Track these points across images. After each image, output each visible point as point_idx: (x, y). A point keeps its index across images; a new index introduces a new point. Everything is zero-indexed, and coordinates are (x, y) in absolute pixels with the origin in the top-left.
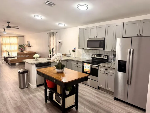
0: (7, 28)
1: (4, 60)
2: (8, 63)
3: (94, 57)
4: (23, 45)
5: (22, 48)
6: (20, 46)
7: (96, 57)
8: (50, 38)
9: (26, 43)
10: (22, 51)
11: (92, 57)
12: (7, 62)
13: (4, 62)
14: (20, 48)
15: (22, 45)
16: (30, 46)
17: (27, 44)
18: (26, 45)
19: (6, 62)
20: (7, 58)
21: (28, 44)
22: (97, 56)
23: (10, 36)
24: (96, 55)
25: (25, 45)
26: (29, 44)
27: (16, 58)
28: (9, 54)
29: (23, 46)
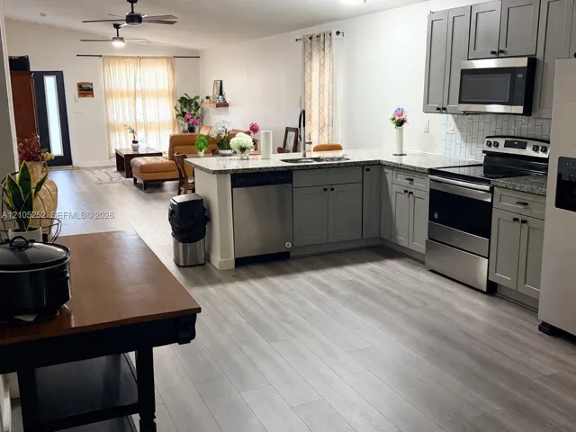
0: (126, 24)
1: (116, 169)
2: (132, 179)
3: (493, 149)
4: (197, 97)
5: (193, 112)
6: (185, 101)
7: (502, 149)
8: (308, 64)
9: (211, 91)
10: (191, 130)
11: (484, 152)
12: (129, 175)
13: (118, 174)
14: (184, 114)
15: (192, 97)
16: (225, 105)
17: (211, 95)
18: (208, 98)
19: (127, 177)
20: (130, 157)
21: (217, 91)
22: (507, 145)
23: (140, 58)
24: (502, 142)
25: (203, 97)
26: (221, 94)
27: (164, 159)
28: (135, 142)
29: (196, 104)
